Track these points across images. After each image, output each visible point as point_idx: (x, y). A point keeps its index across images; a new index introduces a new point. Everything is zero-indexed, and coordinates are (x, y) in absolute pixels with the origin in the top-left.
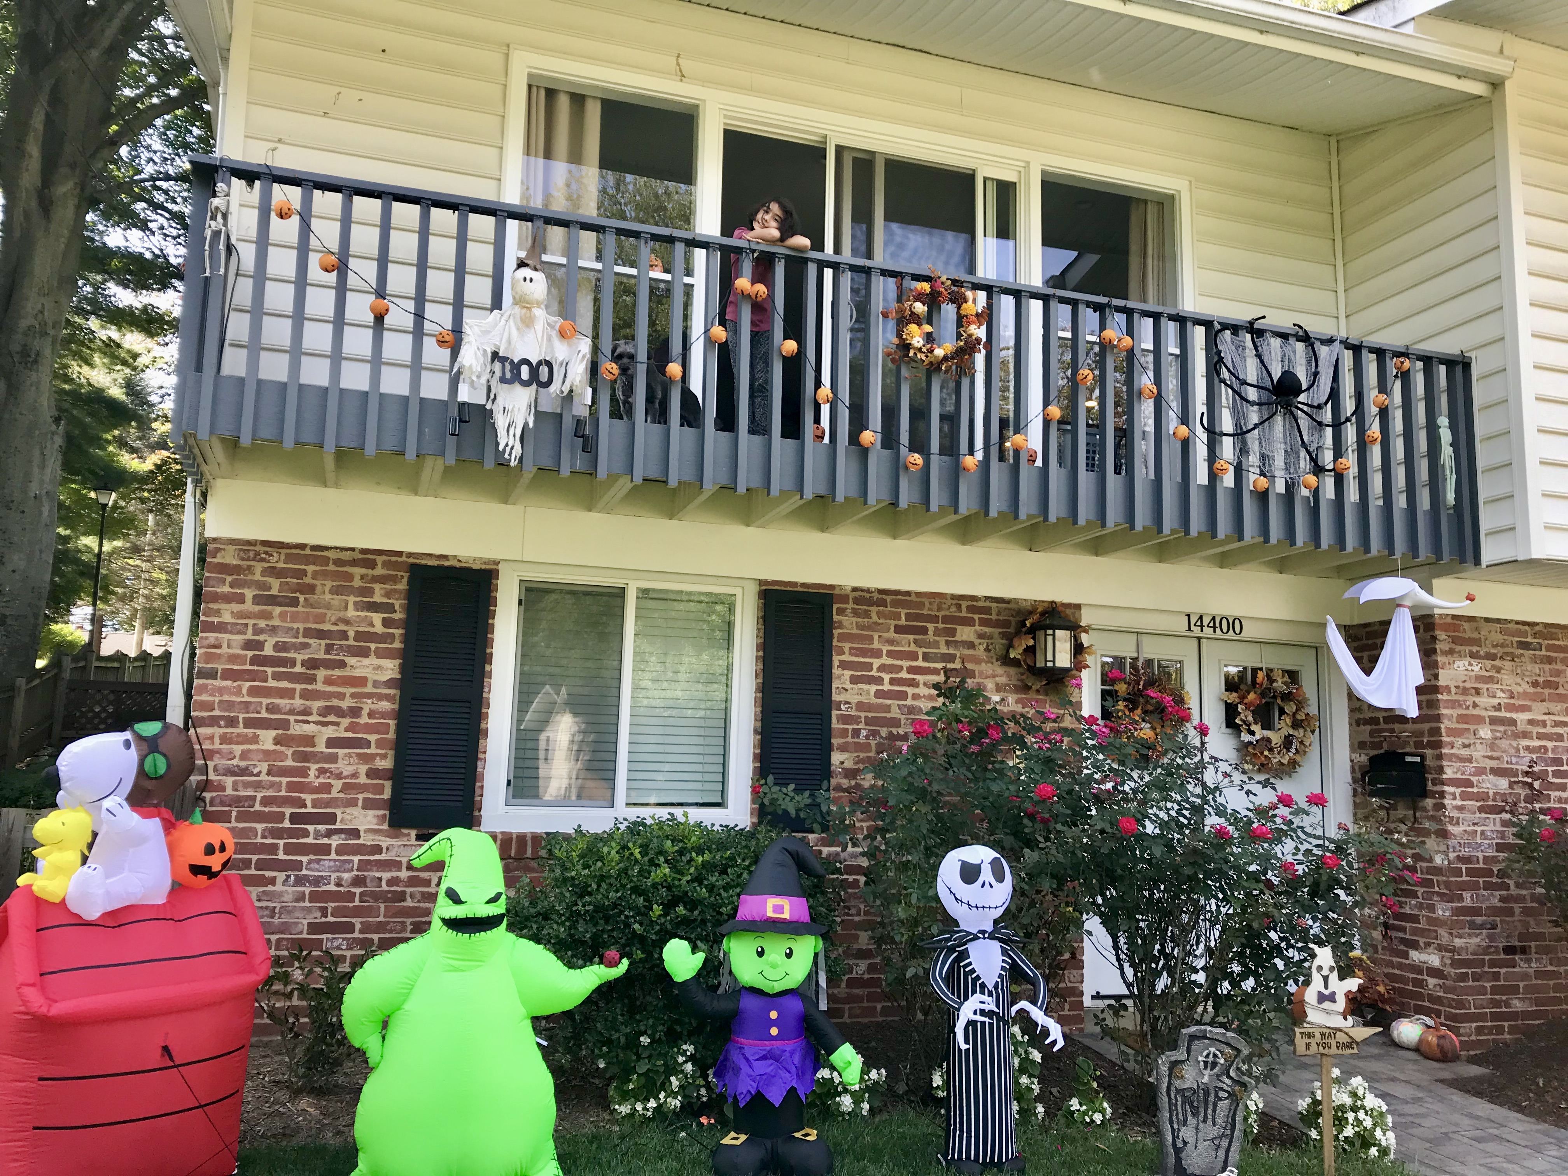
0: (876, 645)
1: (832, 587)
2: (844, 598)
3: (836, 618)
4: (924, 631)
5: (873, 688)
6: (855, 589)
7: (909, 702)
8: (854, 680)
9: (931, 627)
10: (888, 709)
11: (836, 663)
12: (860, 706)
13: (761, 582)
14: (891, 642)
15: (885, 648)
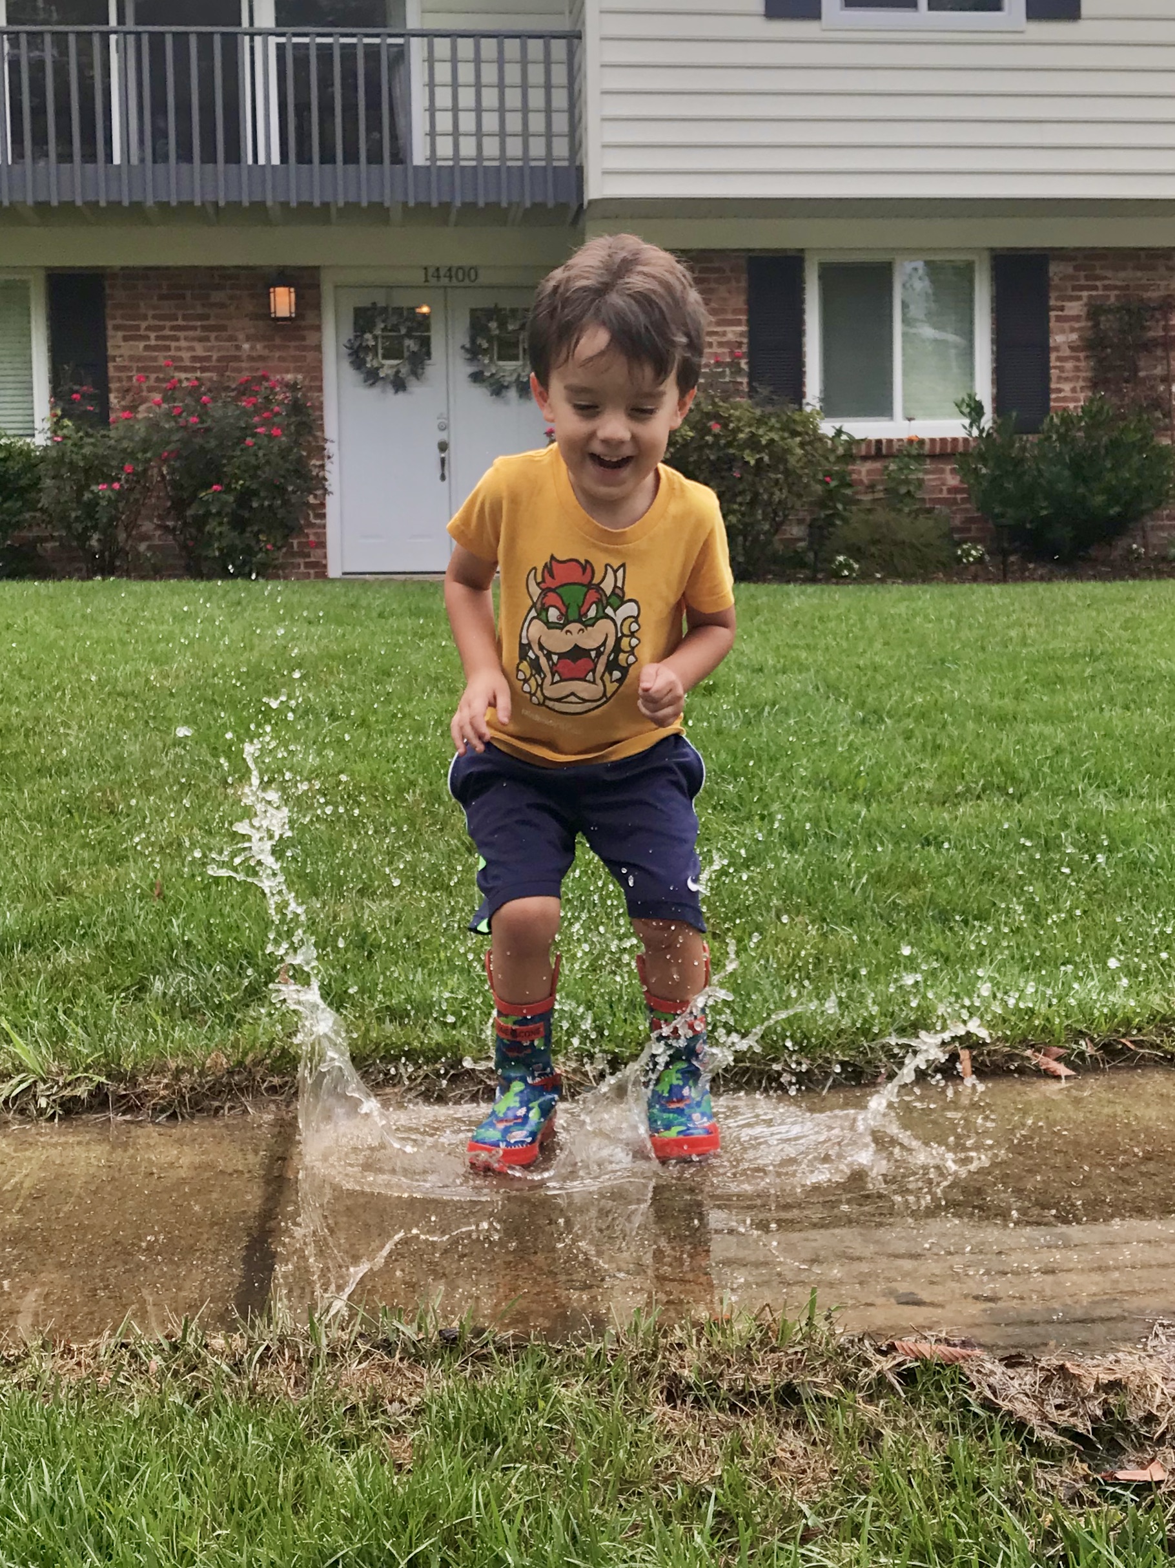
0: (143, 310)
1: (103, 268)
2: (114, 276)
3: (108, 291)
4: (183, 297)
5: (142, 344)
6: (123, 268)
7: (172, 353)
8: (125, 339)
9: (188, 293)
10: (155, 359)
11: (110, 327)
12: (132, 358)
13: (47, 268)
14: (155, 308)
15: (151, 313)
